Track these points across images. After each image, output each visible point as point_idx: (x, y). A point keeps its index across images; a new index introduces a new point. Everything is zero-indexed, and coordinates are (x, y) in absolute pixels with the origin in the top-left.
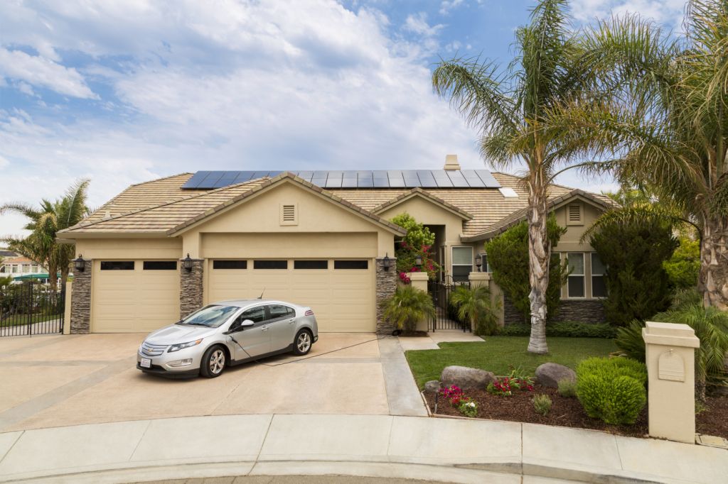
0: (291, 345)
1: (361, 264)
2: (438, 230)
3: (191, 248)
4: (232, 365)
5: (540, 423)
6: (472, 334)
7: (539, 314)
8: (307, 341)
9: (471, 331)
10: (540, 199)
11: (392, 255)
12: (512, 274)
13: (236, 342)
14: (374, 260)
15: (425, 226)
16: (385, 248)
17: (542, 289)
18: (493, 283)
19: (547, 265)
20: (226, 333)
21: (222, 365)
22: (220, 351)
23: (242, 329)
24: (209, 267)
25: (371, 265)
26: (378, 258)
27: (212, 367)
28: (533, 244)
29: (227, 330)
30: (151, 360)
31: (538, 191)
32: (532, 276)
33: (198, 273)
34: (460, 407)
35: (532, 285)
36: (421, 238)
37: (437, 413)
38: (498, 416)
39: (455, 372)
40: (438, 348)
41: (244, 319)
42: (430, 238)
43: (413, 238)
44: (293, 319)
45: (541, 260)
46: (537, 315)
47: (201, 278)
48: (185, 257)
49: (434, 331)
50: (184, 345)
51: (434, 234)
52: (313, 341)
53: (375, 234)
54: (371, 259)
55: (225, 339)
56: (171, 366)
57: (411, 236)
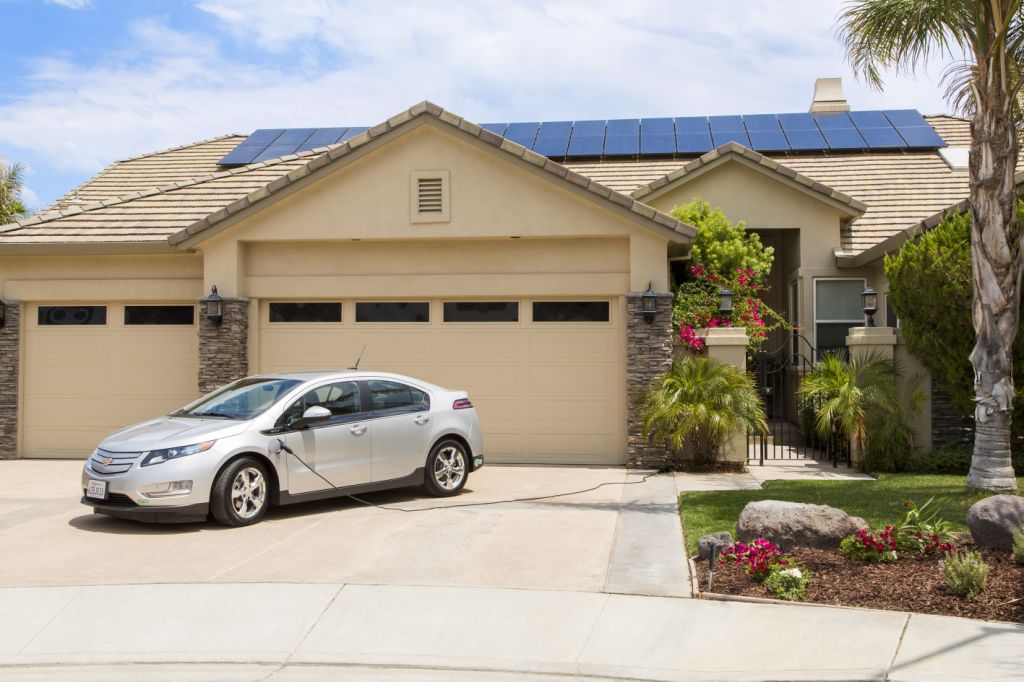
0: (418, 470)
1: (595, 311)
2: (784, 242)
3: (221, 273)
4: (282, 502)
5: (955, 614)
6: (852, 470)
7: (995, 398)
8: (456, 464)
9: (850, 463)
10: (997, 122)
11: (663, 286)
12: (949, 326)
13: (289, 451)
14: (622, 301)
15: (749, 231)
16: (649, 271)
17: (1002, 338)
18: (903, 353)
19: (1014, 282)
20: (267, 432)
21: (259, 503)
22: (254, 470)
23: (305, 425)
24: (259, 318)
25: (617, 312)
26: (632, 295)
27: (238, 504)
28: (981, 231)
29: (271, 426)
30: (108, 483)
31: (992, 103)
32: (979, 309)
33: (235, 328)
34: (768, 580)
35: (977, 331)
36: (740, 256)
37: (712, 591)
38: (855, 598)
39: (767, 514)
40: (761, 488)
41: (310, 405)
42: (760, 259)
43: (720, 258)
44: (424, 415)
45: (1001, 269)
46: (989, 400)
47: (244, 340)
48: (207, 293)
49: (761, 464)
50: (175, 452)
51: (771, 250)
52: (470, 467)
53: (624, 241)
54: (616, 297)
55: (264, 445)
56: (148, 495)
57: (714, 252)
